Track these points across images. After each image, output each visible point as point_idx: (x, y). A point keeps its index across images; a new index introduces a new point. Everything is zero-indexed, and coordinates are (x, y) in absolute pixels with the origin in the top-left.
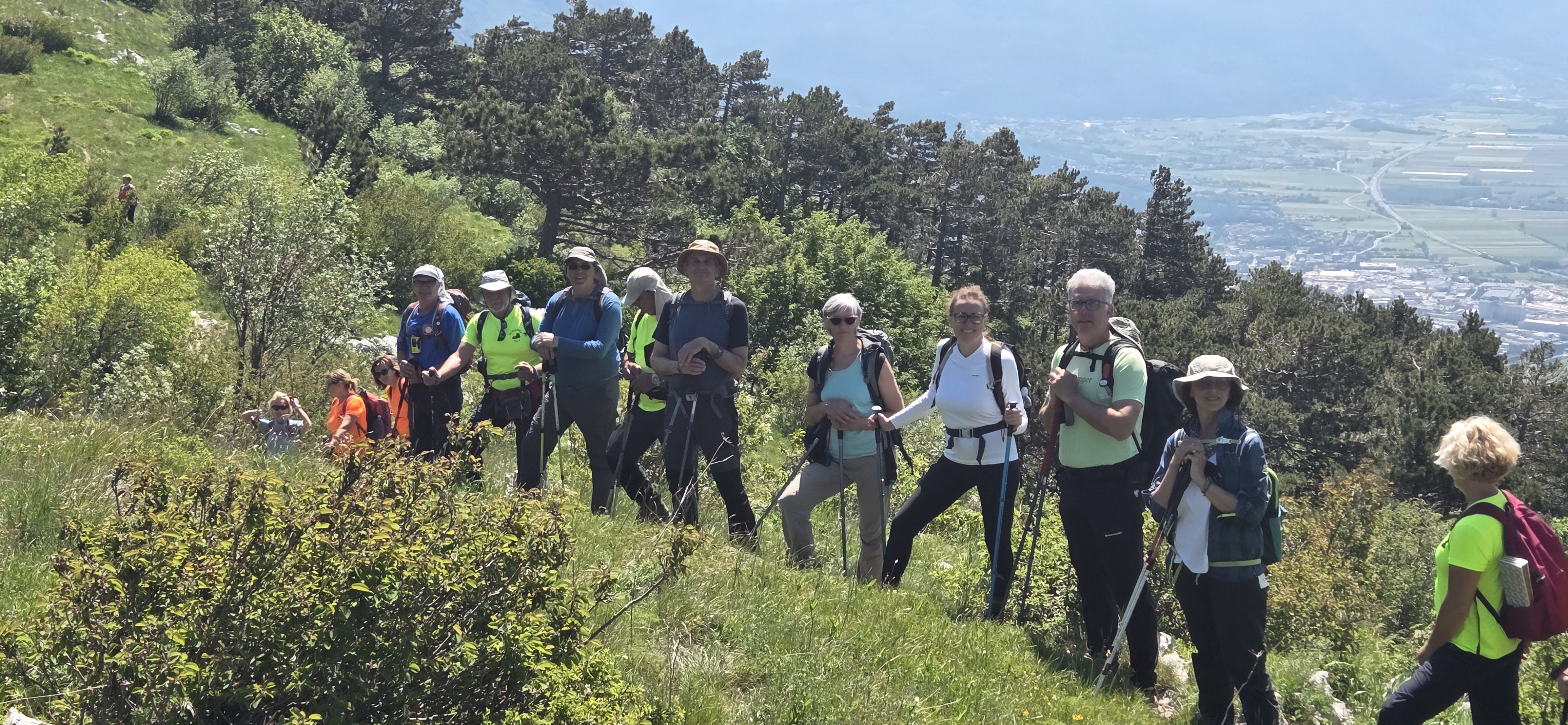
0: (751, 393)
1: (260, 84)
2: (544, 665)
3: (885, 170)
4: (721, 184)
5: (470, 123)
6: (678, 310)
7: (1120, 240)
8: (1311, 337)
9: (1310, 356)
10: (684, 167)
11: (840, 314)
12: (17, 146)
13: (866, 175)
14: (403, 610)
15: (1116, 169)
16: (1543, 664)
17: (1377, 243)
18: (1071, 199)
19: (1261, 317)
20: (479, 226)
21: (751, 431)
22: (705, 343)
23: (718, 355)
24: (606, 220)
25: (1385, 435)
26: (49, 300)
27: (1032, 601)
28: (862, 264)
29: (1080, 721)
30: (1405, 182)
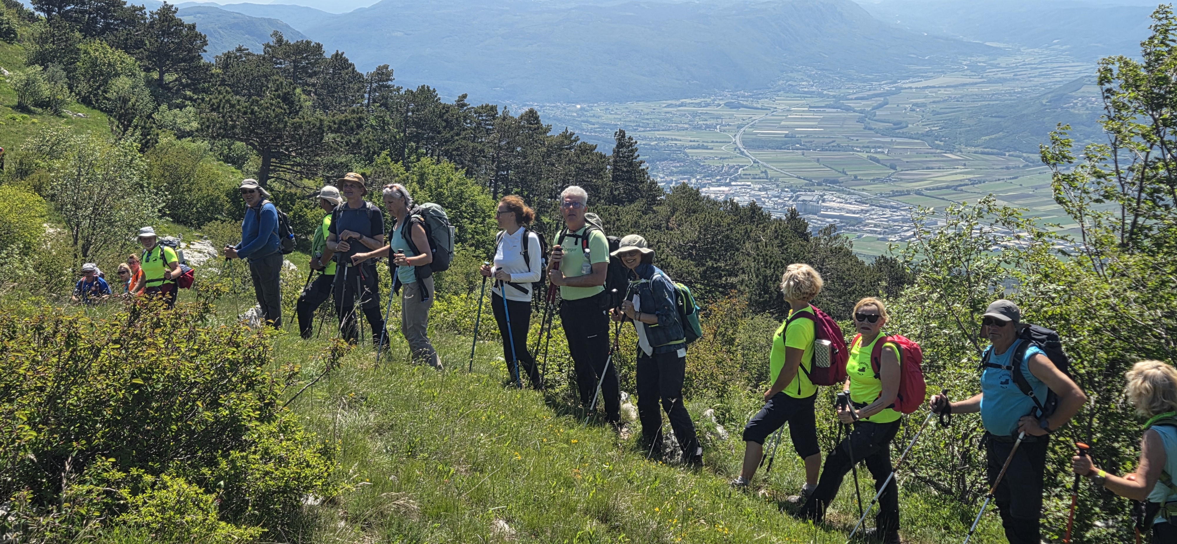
2: (254, 423)
3: (463, 133)
4: (367, 142)
5: (214, 108)
6: (341, 214)
7: (598, 172)
8: (705, 225)
9: (705, 235)
10: (344, 133)
13: (452, 137)
14: (167, 394)
15: (595, 132)
17: (740, 171)
18: (570, 149)
19: (677, 214)
20: (223, 170)
24: (299, 165)
25: (746, 278)
28: (452, 188)
29: (576, 443)
30: (754, 137)
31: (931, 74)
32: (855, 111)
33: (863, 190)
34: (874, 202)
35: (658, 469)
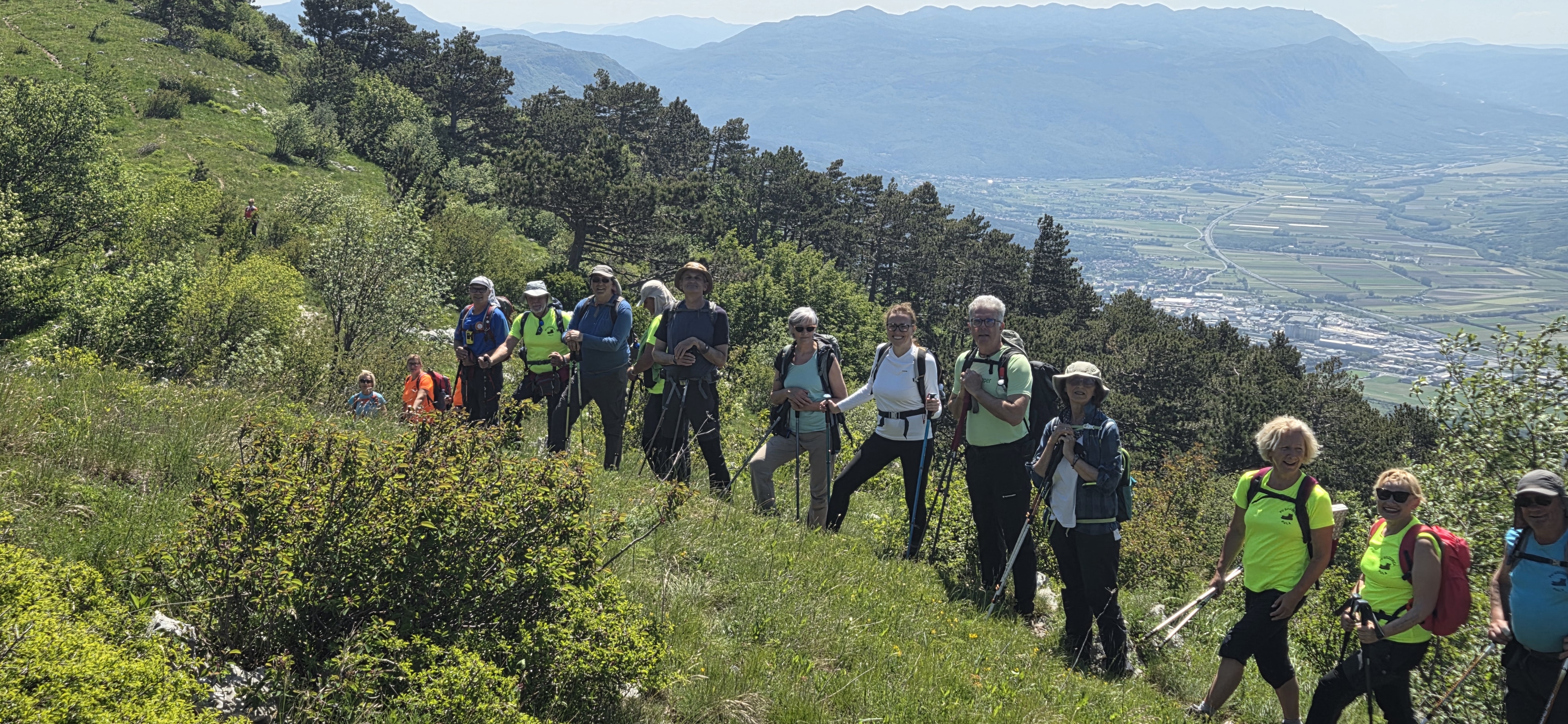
0: (728, 380)
1: (356, 133)
2: (567, 587)
3: (835, 212)
4: (709, 219)
5: (518, 167)
6: (675, 315)
7: (1013, 271)
8: (1157, 349)
9: (1156, 363)
10: (682, 205)
11: (803, 324)
12: (168, 175)
13: (820, 215)
14: (460, 543)
15: (1011, 216)
16: (1328, 604)
17: (1208, 278)
18: (977, 238)
19: (1119, 332)
20: (523, 246)
21: (728, 409)
22: (695, 342)
23: (706, 351)
24: (620, 244)
25: (1211, 424)
26: (189, 294)
27: (940, 545)
28: (816, 283)
29: (975, 639)
30: (1231, 232)
31: (1487, 157)
32: (1374, 203)
33: (1382, 311)
34: (1396, 329)
35: (1087, 682)
